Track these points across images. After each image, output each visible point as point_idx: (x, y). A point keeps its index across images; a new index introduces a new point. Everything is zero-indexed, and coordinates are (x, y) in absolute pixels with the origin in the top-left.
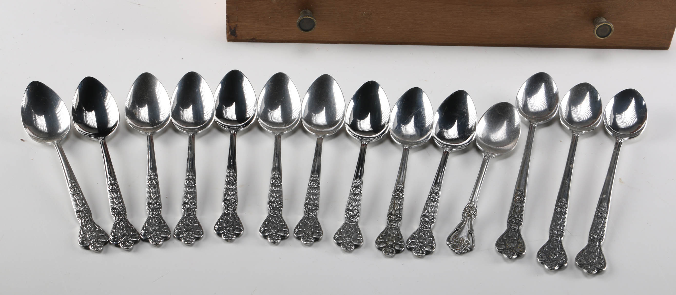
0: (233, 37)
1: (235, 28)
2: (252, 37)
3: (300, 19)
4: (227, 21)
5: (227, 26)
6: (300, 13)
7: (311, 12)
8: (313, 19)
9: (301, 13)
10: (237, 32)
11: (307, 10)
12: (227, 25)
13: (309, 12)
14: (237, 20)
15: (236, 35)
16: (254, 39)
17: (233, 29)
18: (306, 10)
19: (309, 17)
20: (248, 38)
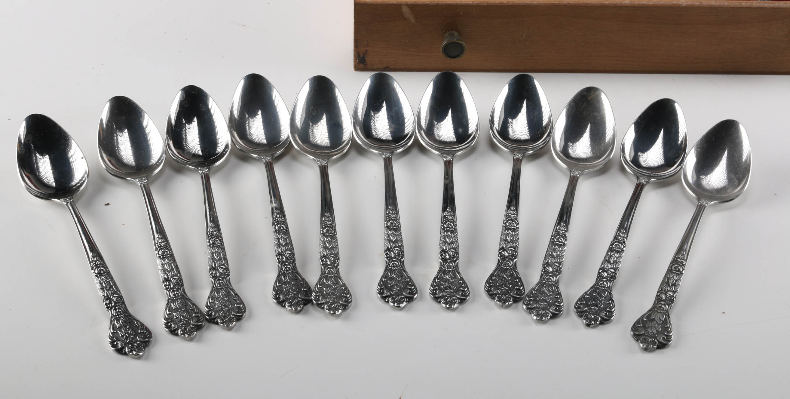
0: (362, 66)
1: (364, 54)
2: (385, 66)
3: (445, 42)
4: (354, 46)
5: (354, 52)
6: (444, 35)
7: (458, 34)
8: (461, 43)
9: (446, 35)
10: (366, 59)
11: (454, 32)
12: (354, 50)
13: (456, 34)
14: (367, 45)
15: (365, 63)
16: (388, 67)
17: (362, 56)
18: (452, 32)
19: (457, 41)
20: (380, 66)
